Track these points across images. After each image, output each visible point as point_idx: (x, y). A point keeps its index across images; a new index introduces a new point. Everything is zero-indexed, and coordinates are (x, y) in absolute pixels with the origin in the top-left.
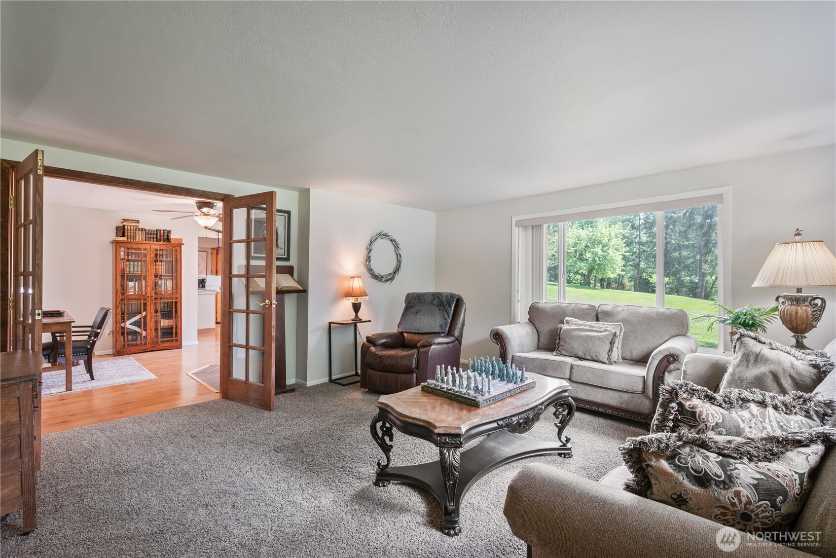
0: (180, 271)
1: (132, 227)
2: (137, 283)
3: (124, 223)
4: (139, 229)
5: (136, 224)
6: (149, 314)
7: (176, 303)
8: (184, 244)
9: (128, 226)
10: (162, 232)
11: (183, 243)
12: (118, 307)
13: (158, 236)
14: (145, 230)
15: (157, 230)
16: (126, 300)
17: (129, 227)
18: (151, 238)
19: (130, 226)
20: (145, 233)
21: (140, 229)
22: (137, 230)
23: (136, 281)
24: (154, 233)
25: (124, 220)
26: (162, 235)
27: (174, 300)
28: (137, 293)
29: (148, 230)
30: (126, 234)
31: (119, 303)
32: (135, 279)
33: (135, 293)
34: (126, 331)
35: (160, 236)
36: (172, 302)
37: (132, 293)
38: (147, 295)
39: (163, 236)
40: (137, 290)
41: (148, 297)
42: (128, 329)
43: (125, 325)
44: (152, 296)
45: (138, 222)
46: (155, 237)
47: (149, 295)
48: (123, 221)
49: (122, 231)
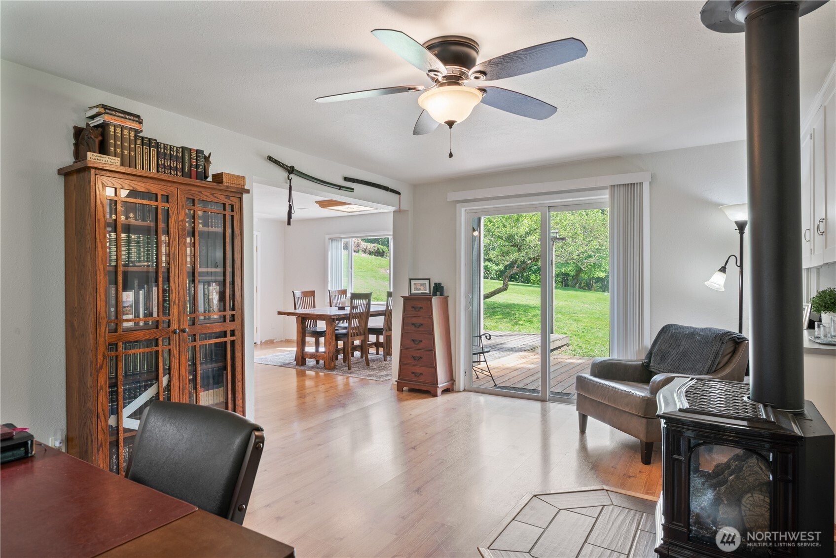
0: (240, 262)
1: (126, 132)
2: (141, 292)
3: (107, 118)
4: (143, 138)
5: (135, 126)
6: (175, 381)
7: (233, 343)
8: (248, 191)
9: (115, 126)
10: (194, 155)
11: (246, 187)
12: (101, 368)
13: (187, 165)
14: (158, 145)
15: (183, 148)
16: (120, 345)
17: (119, 130)
18: (171, 168)
19: (122, 128)
20: (158, 153)
21: (146, 141)
22: (139, 142)
23: (141, 287)
24: (177, 156)
25: (104, 107)
26: (194, 162)
27: (229, 339)
28: (141, 324)
29: (165, 146)
30: (112, 149)
31: (104, 356)
32: (136, 283)
33: (137, 324)
34: (122, 436)
35: (191, 166)
36: (226, 342)
37: (131, 324)
38: (172, 328)
39: (197, 167)
40: (141, 316)
41: (175, 332)
42: (126, 430)
43: (118, 420)
44: (183, 331)
45: (138, 119)
46: (180, 166)
47: (176, 327)
48: (102, 110)
49: (97, 141)
